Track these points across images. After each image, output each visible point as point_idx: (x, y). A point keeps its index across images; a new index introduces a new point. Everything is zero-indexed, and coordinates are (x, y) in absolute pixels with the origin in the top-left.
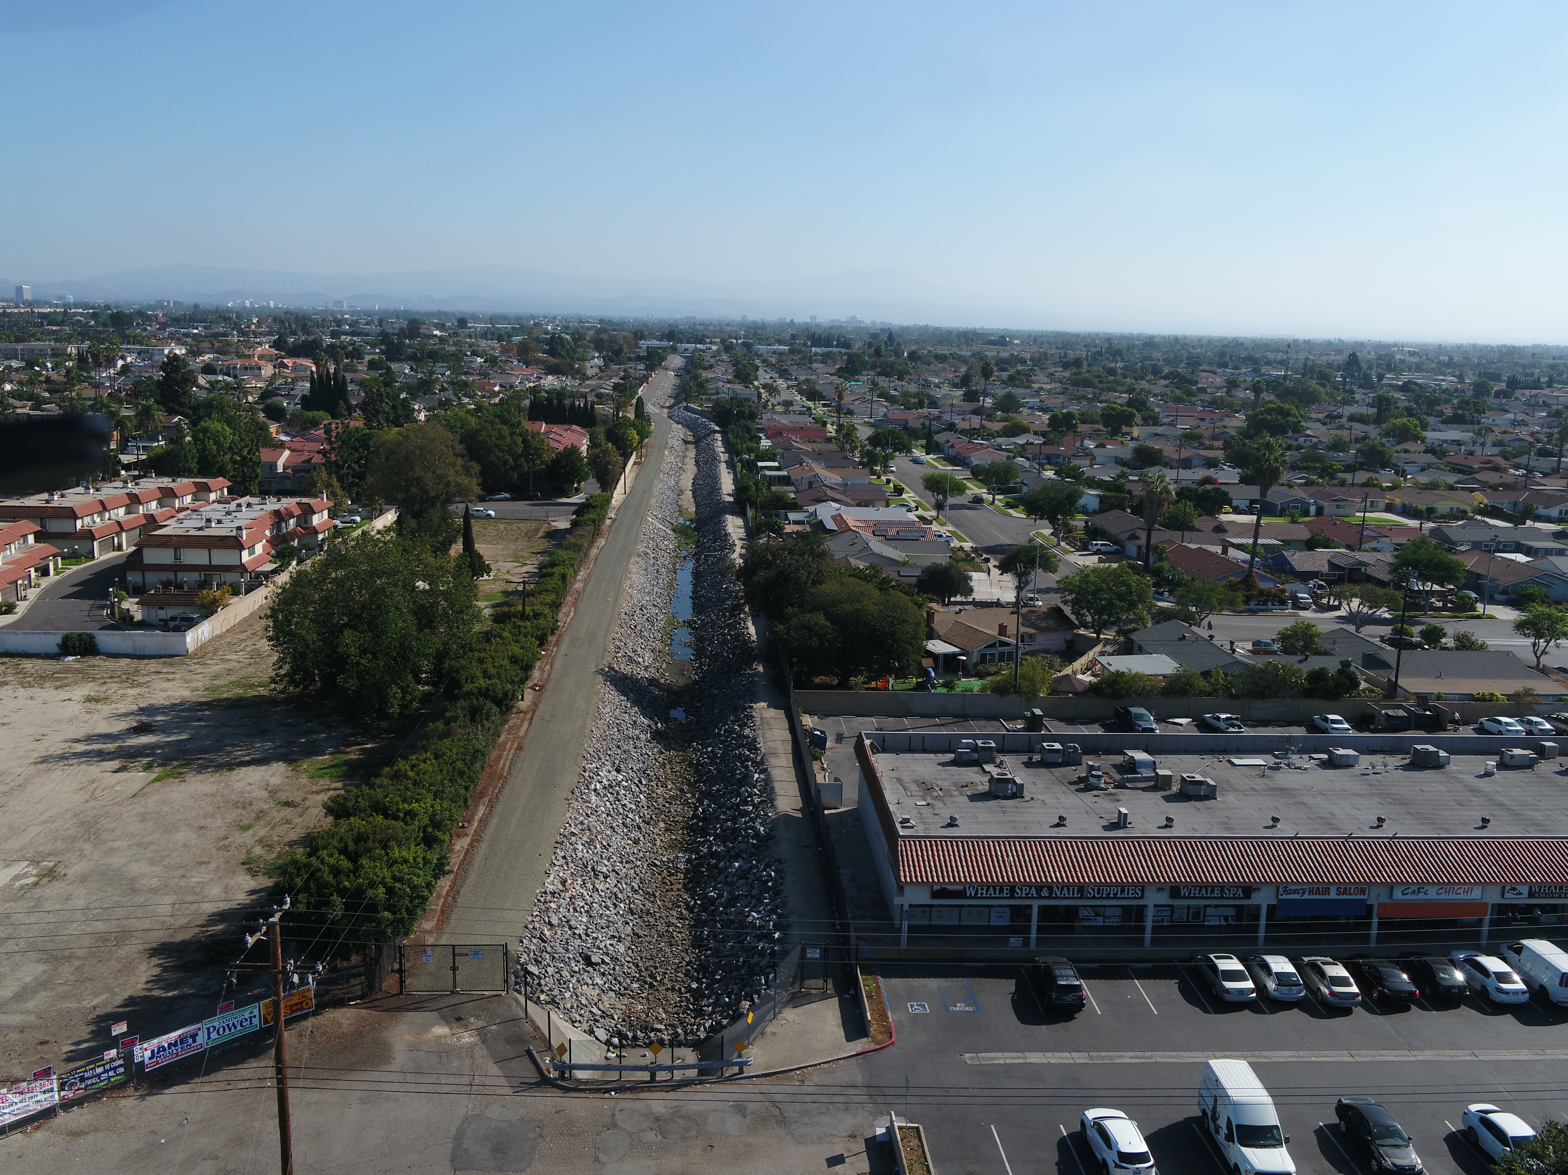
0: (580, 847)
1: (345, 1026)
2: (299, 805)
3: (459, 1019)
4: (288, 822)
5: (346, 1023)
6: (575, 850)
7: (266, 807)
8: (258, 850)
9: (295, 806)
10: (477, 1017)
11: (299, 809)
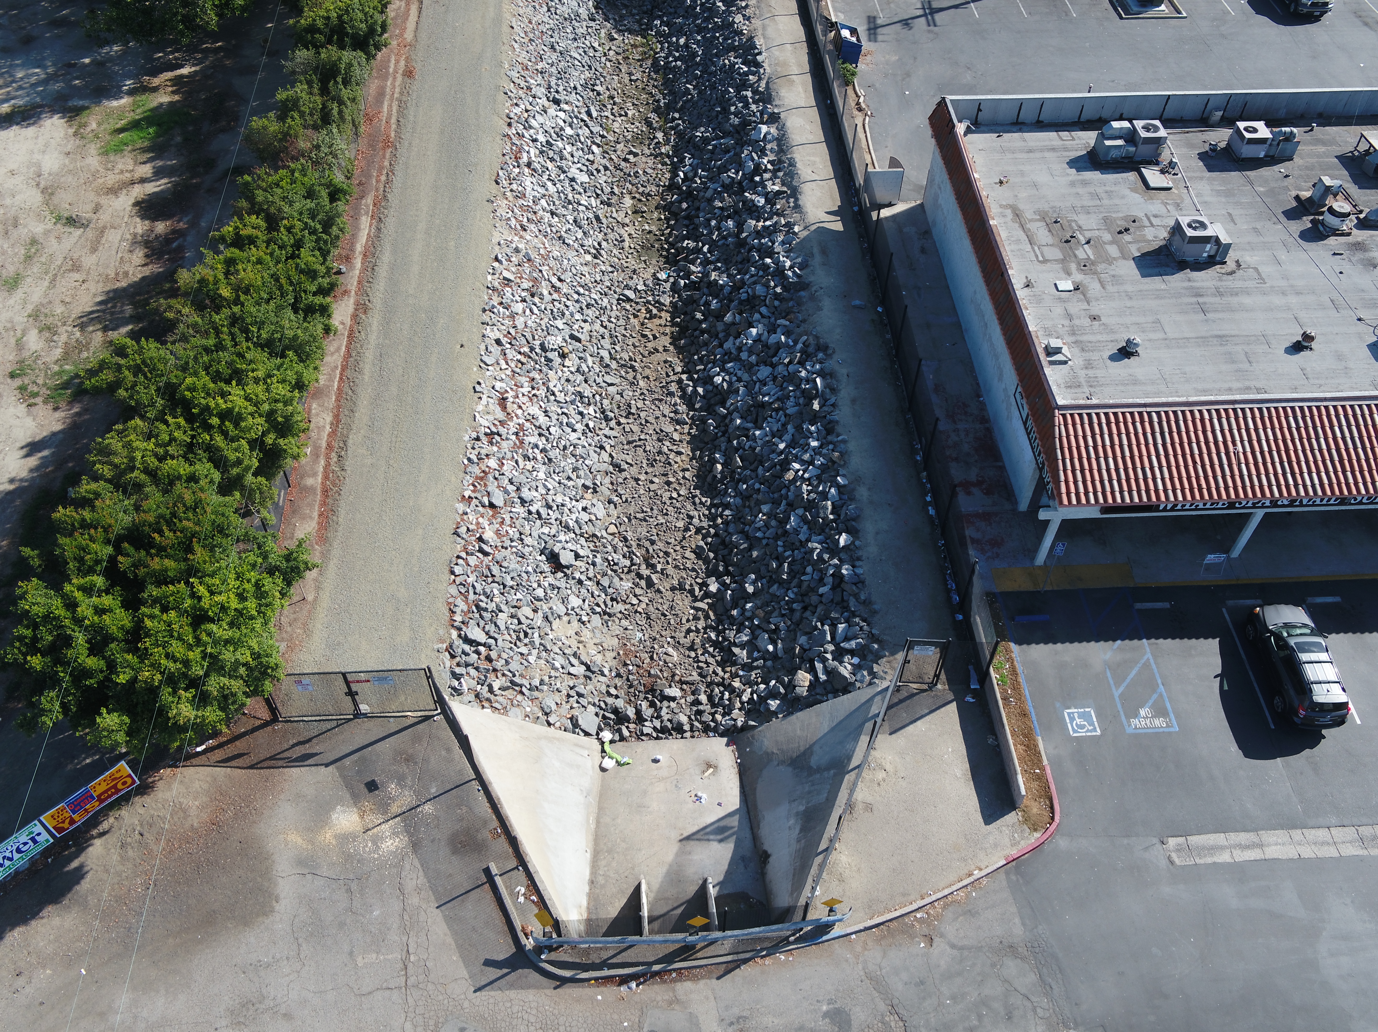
0: (519, 307)
1: (193, 812)
2: (89, 222)
3: (372, 786)
4: (76, 267)
5: (193, 804)
6: (513, 316)
7: (38, 229)
8: (34, 341)
9: (85, 226)
10: (401, 780)
11: (90, 233)
